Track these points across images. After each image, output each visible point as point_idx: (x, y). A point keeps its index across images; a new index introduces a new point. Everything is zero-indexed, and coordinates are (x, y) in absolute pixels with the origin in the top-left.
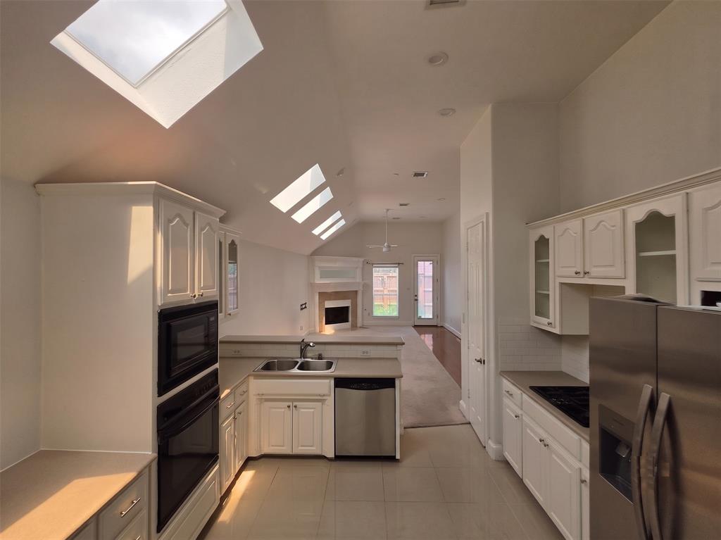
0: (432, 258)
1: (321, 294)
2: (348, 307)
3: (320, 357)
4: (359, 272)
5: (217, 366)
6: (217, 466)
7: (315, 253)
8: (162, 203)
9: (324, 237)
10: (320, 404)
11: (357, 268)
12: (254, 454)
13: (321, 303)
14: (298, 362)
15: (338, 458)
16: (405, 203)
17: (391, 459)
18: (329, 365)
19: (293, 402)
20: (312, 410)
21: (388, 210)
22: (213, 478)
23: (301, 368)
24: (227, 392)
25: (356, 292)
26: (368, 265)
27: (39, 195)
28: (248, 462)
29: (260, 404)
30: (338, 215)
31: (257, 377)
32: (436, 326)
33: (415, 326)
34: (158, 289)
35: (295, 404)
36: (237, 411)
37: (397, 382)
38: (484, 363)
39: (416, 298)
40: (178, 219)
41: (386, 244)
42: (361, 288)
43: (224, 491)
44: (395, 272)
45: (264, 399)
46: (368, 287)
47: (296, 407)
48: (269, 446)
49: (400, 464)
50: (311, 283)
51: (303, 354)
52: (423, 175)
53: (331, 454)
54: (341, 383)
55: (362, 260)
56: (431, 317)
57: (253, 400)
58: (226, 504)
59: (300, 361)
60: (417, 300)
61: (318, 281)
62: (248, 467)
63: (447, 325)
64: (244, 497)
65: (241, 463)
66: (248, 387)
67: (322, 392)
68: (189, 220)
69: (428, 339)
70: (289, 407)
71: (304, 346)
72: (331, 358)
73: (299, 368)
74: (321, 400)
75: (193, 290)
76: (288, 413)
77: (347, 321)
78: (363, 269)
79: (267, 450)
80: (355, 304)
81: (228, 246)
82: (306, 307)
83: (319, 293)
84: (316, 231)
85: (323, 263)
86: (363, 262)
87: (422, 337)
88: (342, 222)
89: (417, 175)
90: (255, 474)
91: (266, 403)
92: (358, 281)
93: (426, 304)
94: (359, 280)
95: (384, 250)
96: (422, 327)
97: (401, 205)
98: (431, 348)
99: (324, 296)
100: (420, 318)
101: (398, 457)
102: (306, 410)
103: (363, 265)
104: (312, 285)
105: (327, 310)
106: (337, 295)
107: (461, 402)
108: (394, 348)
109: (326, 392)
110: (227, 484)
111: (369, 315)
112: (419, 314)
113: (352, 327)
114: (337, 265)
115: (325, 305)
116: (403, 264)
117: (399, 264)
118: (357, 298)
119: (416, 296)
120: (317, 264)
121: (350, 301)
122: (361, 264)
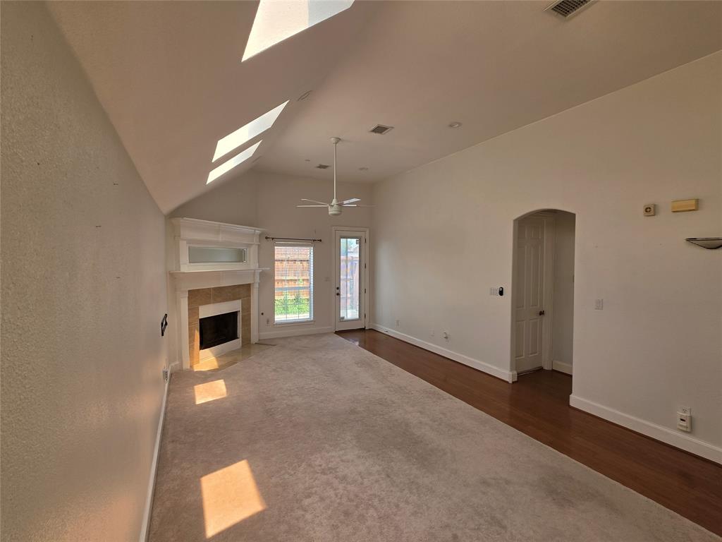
0: (358, 234)
1: (192, 294)
2: (234, 315)
4: (254, 252)
11: (249, 246)
13: (193, 311)
25: (248, 287)
32: (363, 329)
33: (337, 333)
39: (337, 291)
41: (334, 202)
42: (257, 280)
44: (307, 253)
46: (267, 278)
50: (171, 275)
56: (357, 317)
60: (338, 294)
61: (187, 268)
77: (234, 337)
78: (260, 247)
80: (246, 308)
83: (189, 291)
85: (193, 232)
86: (260, 235)
88: (253, 150)
92: (252, 267)
94: (253, 264)
95: (332, 211)
96: (346, 333)
99: (196, 297)
100: (342, 320)
103: (260, 241)
104: (174, 278)
105: (203, 322)
106: (219, 294)
111: (268, 321)
112: (341, 316)
113: (242, 346)
114: (220, 239)
115: (198, 314)
116: (321, 241)
117: (314, 241)
118: (250, 296)
119: (338, 288)
120: (184, 234)
121: (240, 302)
122: (257, 239)
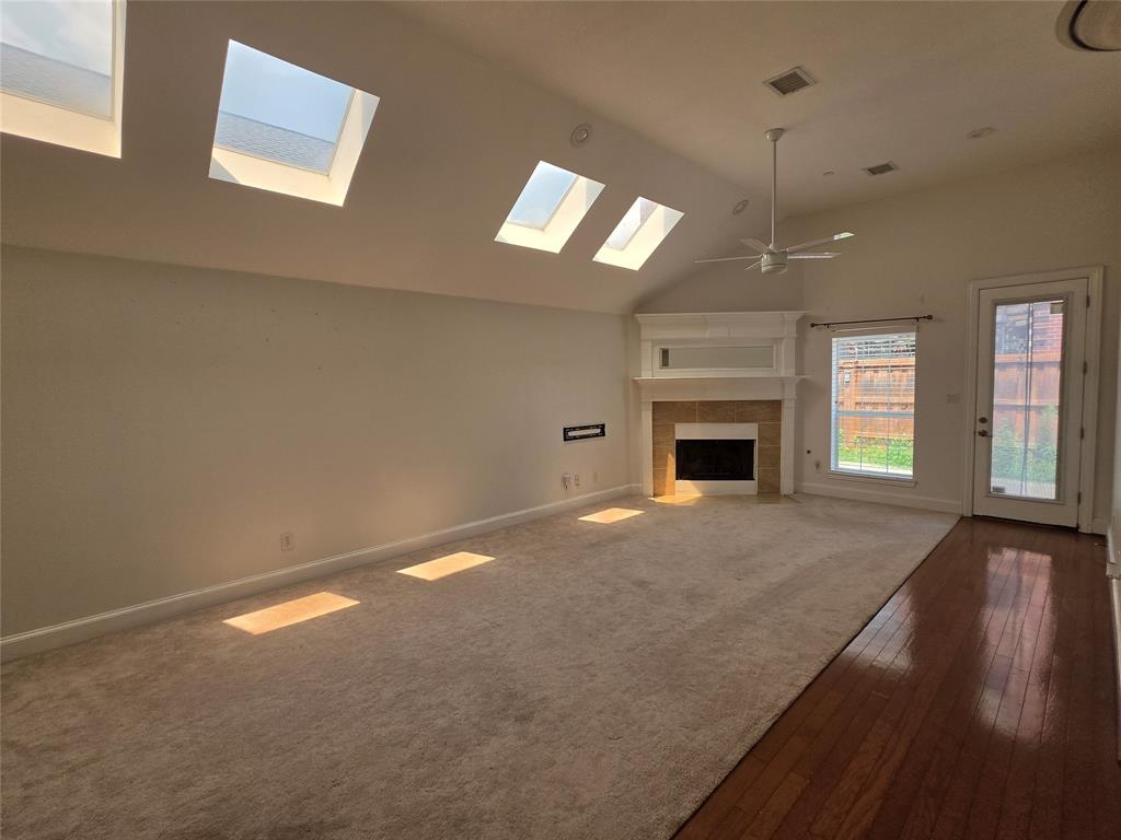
0: (1059, 289)
1: (657, 407)
2: (750, 443)
4: (786, 350)
7: (646, 307)
11: (777, 340)
13: (662, 427)
21: (778, 133)
25: (776, 406)
32: (1073, 532)
39: (983, 427)
42: (792, 393)
46: (814, 390)
50: (630, 383)
56: (1052, 496)
60: (987, 434)
61: (651, 371)
77: (747, 475)
78: (799, 341)
80: (772, 436)
82: (602, 434)
83: (654, 403)
85: (658, 330)
86: (800, 321)
92: (783, 373)
94: (785, 369)
99: (665, 412)
100: (998, 495)
103: (799, 330)
104: (636, 385)
105: (683, 445)
106: (715, 411)
111: (818, 465)
112: (994, 484)
113: (759, 493)
114: (709, 336)
115: (674, 433)
116: (930, 317)
117: (918, 321)
118: (779, 419)
119: (983, 420)
120: (646, 333)
121: (754, 427)
122: (794, 329)
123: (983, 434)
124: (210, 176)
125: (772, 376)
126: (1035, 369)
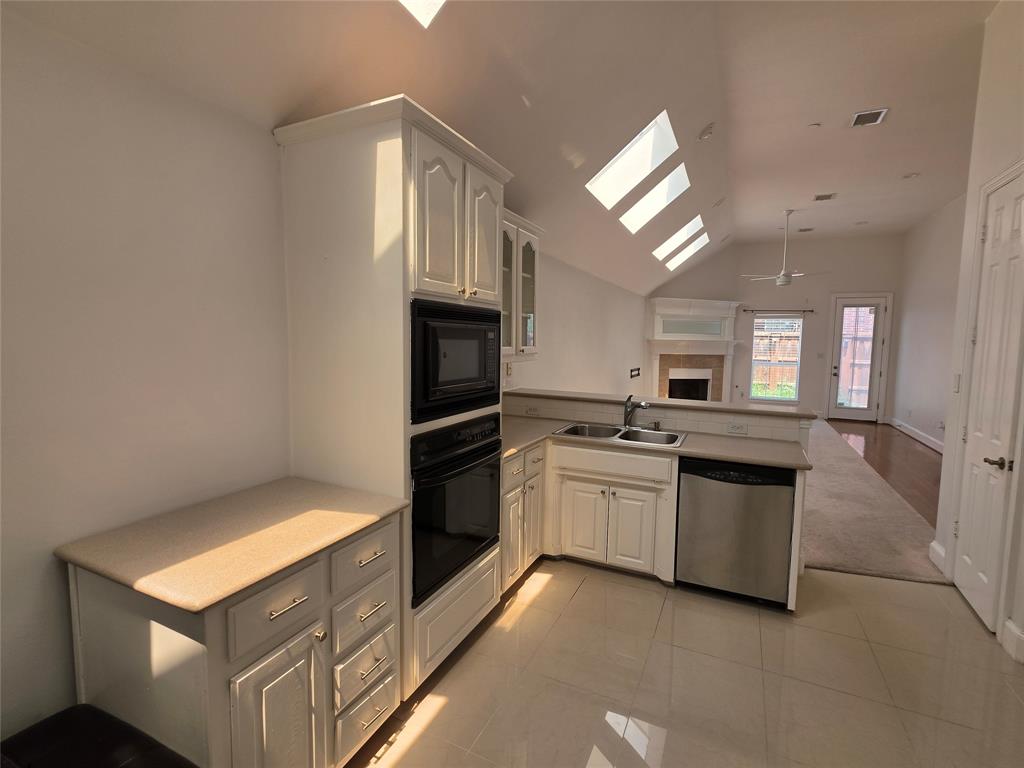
0: (873, 301)
1: (663, 358)
2: (705, 382)
3: (657, 427)
4: (728, 324)
5: (497, 408)
6: (497, 550)
7: (657, 293)
8: (415, 133)
9: (672, 265)
10: (653, 494)
11: (725, 318)
12: (552, 553)
13: (663, 371)
14: (620, 430)
15: (679, 585)
16: (827, 193)
17: (780, 607)
18: (672, 439)
19: (610, 486)
20: (640, 503)
21: (791, 212)
22: (491, 565)
23: (626, 436)
24: (513, 451)
25: (721, 358)
26: (748, 312)
27: (279, 145)
28: (542, 561)
29: (562, 483)
30: (697, 223)
31: (559, 442)
32: (874, 423)
33: (829, 420)
34: (411, 269)
35: (612, 489)
36: (529, 482)
37: (799, 479)
38: (1011, 469)
39: (835, 371)
40: (438, 167)
41: (782, 273)
42: (731, 351)
43: (507, 588)
44: (795, 327)
45: (566, 476)
46: (744, 350)
47: (614, 494)
48: (572, 546)
49: (796, 620)
50: (648, 341)
51: (628, 422)
52: (874, 117)
53: (668, 576)
54: (690, 465)
55: (735, 304)
56: (866, 406)
57: (551, 477)
58: (509, 606)
59: (624, 430)
61: (659, 335)
62: (541, 567)
63: (897, 422)
64: (533, 605)
65: (532, 560)
66: (545, 454)
67: (658, 477)
68: (457, 173)
69: (856, 443)
70: (603, 492)
71: (631, 408)
72: (675, 431)
73: (620, 437)
74: (655, 488)
75: (463, 283)
76: (602, 502)
77: (703, 398)
78: (736, 320)
79: (569, 551)
80: (719, 378)
81: (521, 250)
82: (639, 374)
83: (661, 355)
84: (660, 253)
85: (667, 308)
86: (738, 308)
87: (845, 436)
88: (704, 239)
89: (861, 120)
90: (552, 578)
91: (569, 483)
92: (726, 339)
93: (857, 362)
94: (728, 336)
95: (778, 282)
96: (844, 422)
97: (819, 198)
98: (862, 454)
99: (667, 361)
100: (841, 407)
101: (791, 606)
102: (630, 500)
103: (737, 313)
104: (649, 343)
105: (672, 382)
106: (690, 361)
107: (934, 544)
108: (793, 424)
109: (665, 478)
110: (510, 582)
111: (742, 395)
112: (839, 401)
114: (691, 313)
115: (669, 375)
116: (813, 311)
117: (804, 312)
118: (722, 367)
119: (835, 368)
120: (659, 310)
121: (710, 371)
122: (734, 312)
123: (835, 375)
124: (621, 219)
125: (719, 340)
126: (858, 343)
